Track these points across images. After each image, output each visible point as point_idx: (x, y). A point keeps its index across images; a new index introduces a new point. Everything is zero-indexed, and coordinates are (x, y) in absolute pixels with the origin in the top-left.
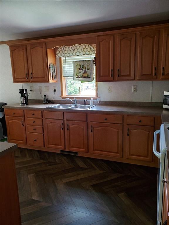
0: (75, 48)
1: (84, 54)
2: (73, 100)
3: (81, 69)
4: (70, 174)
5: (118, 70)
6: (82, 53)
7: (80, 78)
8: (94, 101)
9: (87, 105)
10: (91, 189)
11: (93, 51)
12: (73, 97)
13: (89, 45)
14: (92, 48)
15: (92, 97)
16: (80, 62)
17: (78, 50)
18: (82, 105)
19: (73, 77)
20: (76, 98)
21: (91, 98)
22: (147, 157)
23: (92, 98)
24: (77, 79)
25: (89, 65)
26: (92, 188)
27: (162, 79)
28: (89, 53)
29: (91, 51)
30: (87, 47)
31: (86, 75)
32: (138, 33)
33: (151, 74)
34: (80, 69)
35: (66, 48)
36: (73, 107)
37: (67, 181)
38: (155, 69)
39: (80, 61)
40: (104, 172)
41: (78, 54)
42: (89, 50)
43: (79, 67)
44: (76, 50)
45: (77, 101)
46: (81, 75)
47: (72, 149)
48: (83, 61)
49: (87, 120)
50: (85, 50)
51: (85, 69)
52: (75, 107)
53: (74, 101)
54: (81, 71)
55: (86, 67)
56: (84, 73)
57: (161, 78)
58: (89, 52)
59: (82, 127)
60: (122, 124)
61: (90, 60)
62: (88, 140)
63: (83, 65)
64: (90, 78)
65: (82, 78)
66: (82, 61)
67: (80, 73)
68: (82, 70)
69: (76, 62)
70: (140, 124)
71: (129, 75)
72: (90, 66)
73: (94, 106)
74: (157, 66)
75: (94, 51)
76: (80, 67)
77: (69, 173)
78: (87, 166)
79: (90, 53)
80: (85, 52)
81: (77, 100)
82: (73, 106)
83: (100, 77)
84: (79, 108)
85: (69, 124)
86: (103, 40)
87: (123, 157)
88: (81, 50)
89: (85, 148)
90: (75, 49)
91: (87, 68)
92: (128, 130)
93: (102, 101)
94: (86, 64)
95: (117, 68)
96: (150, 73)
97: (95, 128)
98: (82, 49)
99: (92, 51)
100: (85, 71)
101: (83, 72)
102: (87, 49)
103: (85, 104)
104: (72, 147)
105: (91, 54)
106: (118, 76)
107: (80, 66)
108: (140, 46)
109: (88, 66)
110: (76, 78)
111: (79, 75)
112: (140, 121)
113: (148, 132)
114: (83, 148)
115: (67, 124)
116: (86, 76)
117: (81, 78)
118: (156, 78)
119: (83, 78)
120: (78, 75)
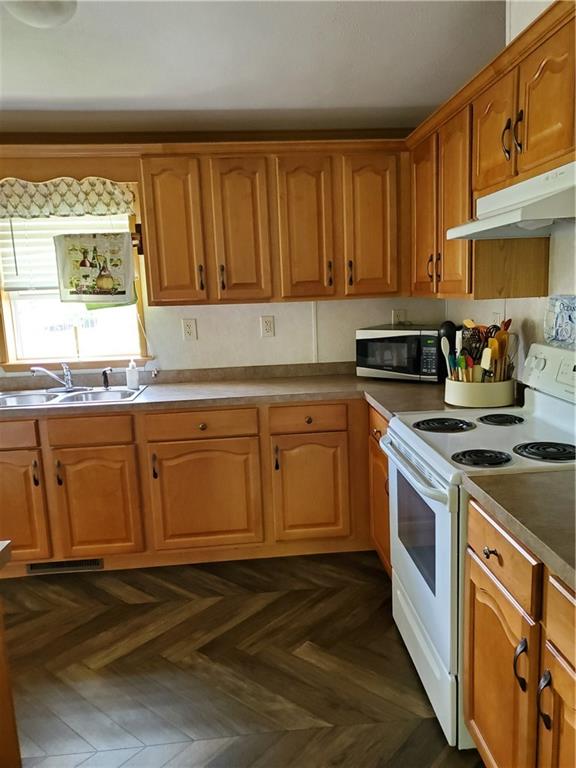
0: (52, 188)
1: (88, 213)
2: (60, 372)
3: (88, 264)
4: (105, 636)
5: (222, 269)
6: (79, 208)
7: (85, 292)
8: (140, 372)
9: (113, 388)
10: (200, 660)
11: (123, 203)
12: (60, 364)
13: (104, 183)
14: (116, 192)
15: (132, 358)
16: (82, 239)
17: (62, 195)
18: (96, 389)
19: (57, 291)
20: (72, 366)
21: (129, 361)
22: (335, 523)
23: (132, 364)
24: (75, 296)
25: (117, 249)
26: (205, 656)
27: (350, 296)
28: (106, 208)
29: (112, 203)
30: (99, 188)
31: (106, 284)
32: (275, 159)
33: (320, 281)
34: (83, 264)
35: (12, 186)
36: (65, 400)
37: (107, 661)
38: (330, 265)
39: (81, 236)
40: (220, 598)
41: (63, 208)
42: (106, 197)
43: (80, 257)
44: (56, 198)
45: (72, 376)
46: (89, 282)
47: (82, 551)
48: (94, 236)
49: (134, 438)
50: (93, 198)
51: (105, 262)
52: (72, 399)
53: (62, 377)
54: (87, 270)
55: (108, 256)
56: (100, 276)
57: (346, 293)
58: (108, 205)
59: (118, 466)
60: (257, 435)
61: (118, 234)
62: (141, 506)
63: (95, 249)
64: (124, 293)
65: (94, 293)
66: (89, 235)
67: (86, 277)
68: (92, 265)
69: (68, 239)
70: (310, 428)
71: (258, 284)
72: (121, 253)
73: (142, 387)
74: (334, 258)
75: (127, 203)
76: (85, 257)
77: (101, 635)
78: (151, 595)
79: (109, 210)
80: (93, 206)
81: (74, 372)
82: (62, 396)
83: (161, 290)
84: (87, 399)
85: (62, 462)
86: (164, 170)
87: (264, 540)
88: (77, 196)
89: (133, 538)
90: (51, 194)
91: (112, 260)
92: (277, 450)
93: (164, 369)
94: (107, 245)
95: (217, 260)
96: (317, 279)
97: (166, 464)
98: (82, 196)
99: (118, 204)
100: (104, 269)
101: (96, 272)
102: (99, 195)
103: (106, 384)
104: (82, 543)
105: (113, 211)
106: (223, 287)
107: (85, 253)
108: (281, 197)
109: (113, 252)
110: (72, 293)
111: (84, 283)
112: (309, 421)
113: (333, 450)
114: (127, 539)
115: (56, 463)
116: (110, 287)
117: (91, 293)
118: (332, 293)
119: (97, 293)
120: (77, 286)
